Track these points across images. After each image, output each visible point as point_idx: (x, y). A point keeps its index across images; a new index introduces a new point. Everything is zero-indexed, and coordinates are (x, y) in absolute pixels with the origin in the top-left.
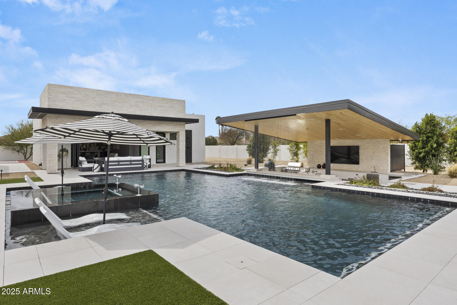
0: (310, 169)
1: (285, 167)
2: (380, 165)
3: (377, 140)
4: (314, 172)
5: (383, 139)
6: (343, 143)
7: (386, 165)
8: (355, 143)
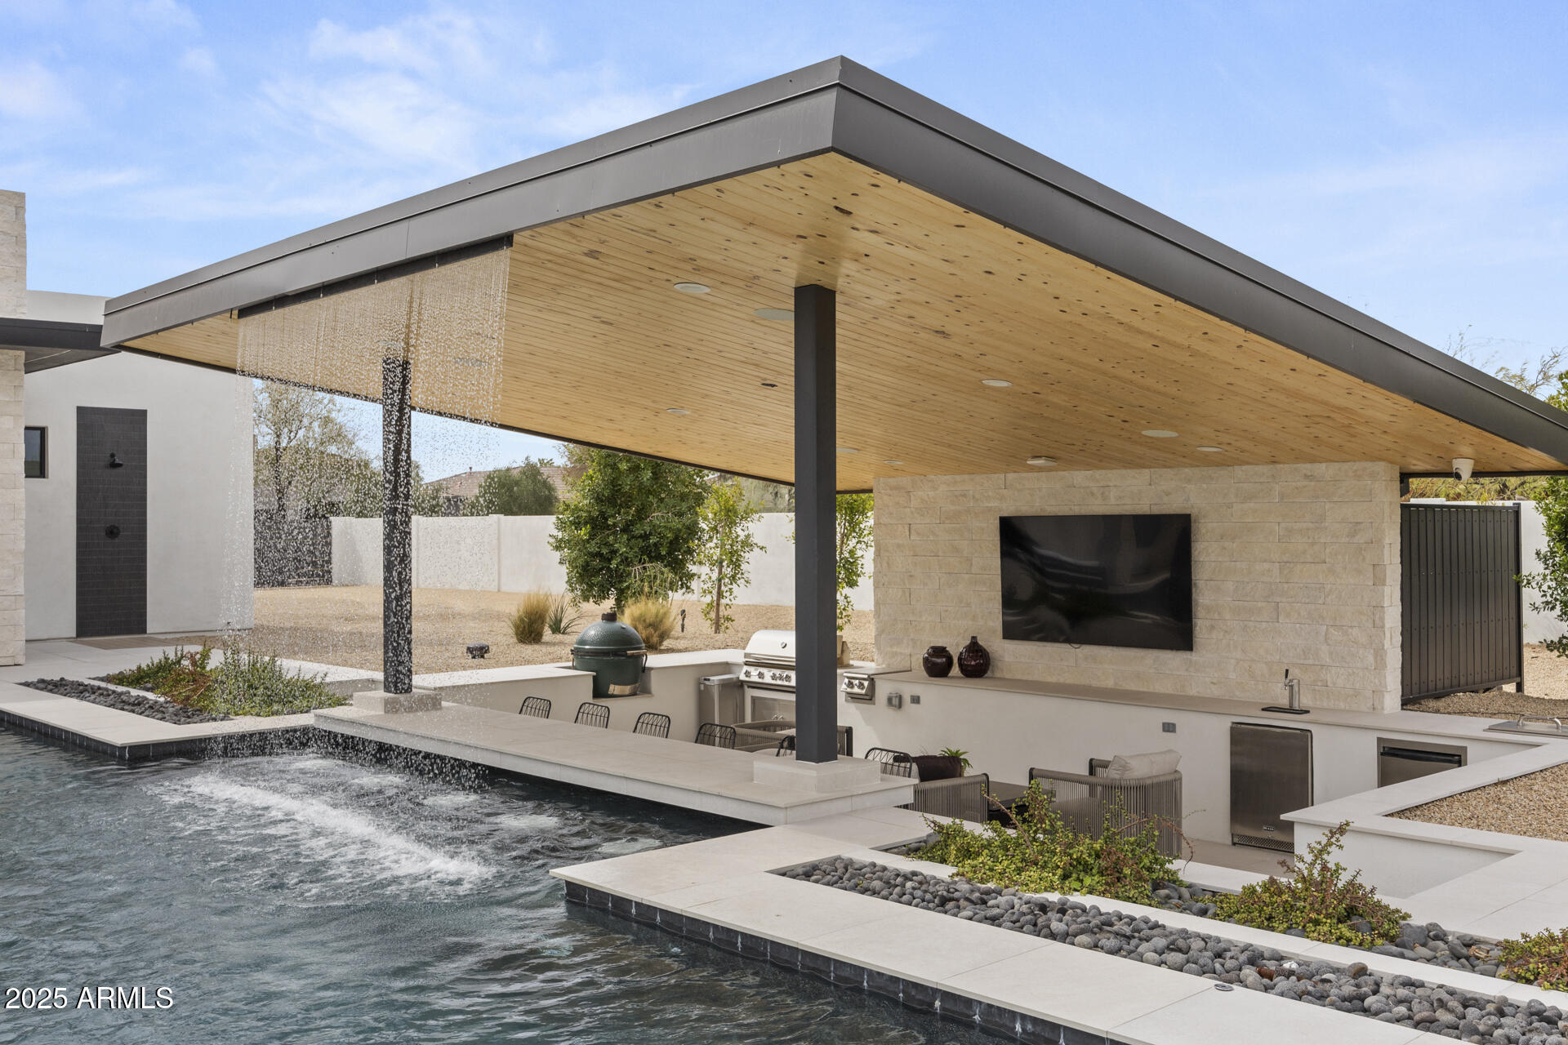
0: (879, 684)
1: (726, 667)
2: (1331, 654)
3: (1306, 468)
4: (900, 706)
5: (1346, 466)
6: (1092, 494)
7: (1371, 659)
8: (1168, 494)
